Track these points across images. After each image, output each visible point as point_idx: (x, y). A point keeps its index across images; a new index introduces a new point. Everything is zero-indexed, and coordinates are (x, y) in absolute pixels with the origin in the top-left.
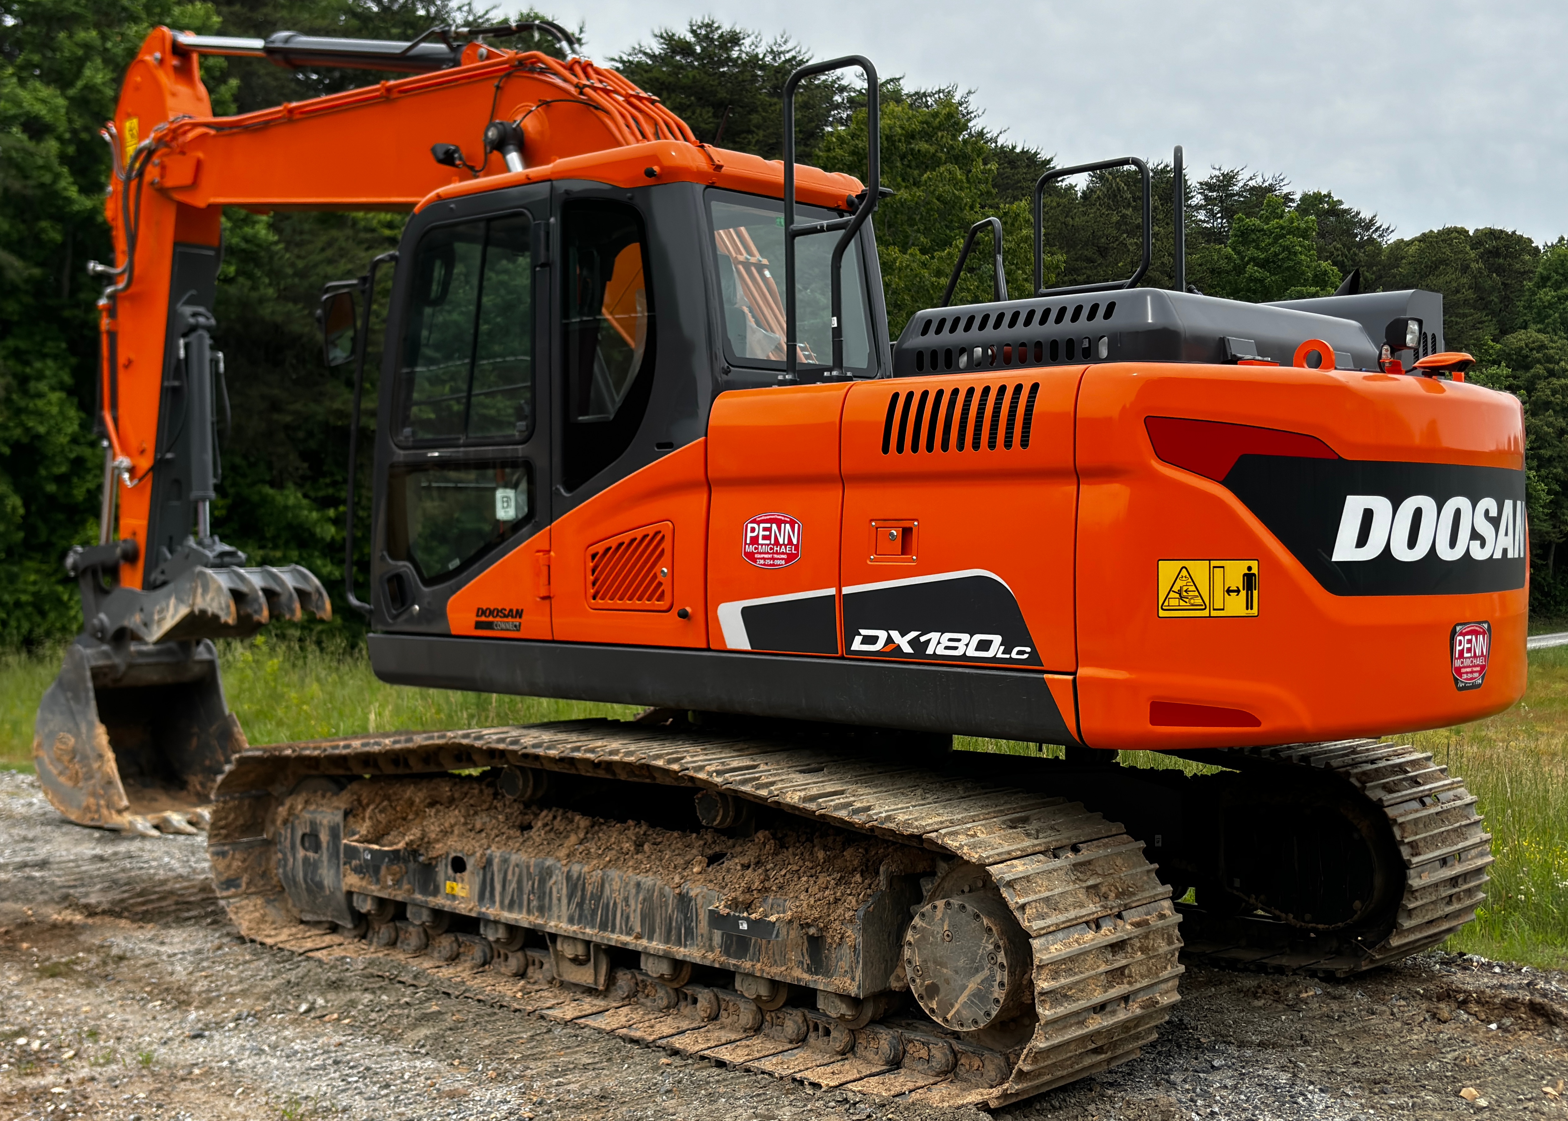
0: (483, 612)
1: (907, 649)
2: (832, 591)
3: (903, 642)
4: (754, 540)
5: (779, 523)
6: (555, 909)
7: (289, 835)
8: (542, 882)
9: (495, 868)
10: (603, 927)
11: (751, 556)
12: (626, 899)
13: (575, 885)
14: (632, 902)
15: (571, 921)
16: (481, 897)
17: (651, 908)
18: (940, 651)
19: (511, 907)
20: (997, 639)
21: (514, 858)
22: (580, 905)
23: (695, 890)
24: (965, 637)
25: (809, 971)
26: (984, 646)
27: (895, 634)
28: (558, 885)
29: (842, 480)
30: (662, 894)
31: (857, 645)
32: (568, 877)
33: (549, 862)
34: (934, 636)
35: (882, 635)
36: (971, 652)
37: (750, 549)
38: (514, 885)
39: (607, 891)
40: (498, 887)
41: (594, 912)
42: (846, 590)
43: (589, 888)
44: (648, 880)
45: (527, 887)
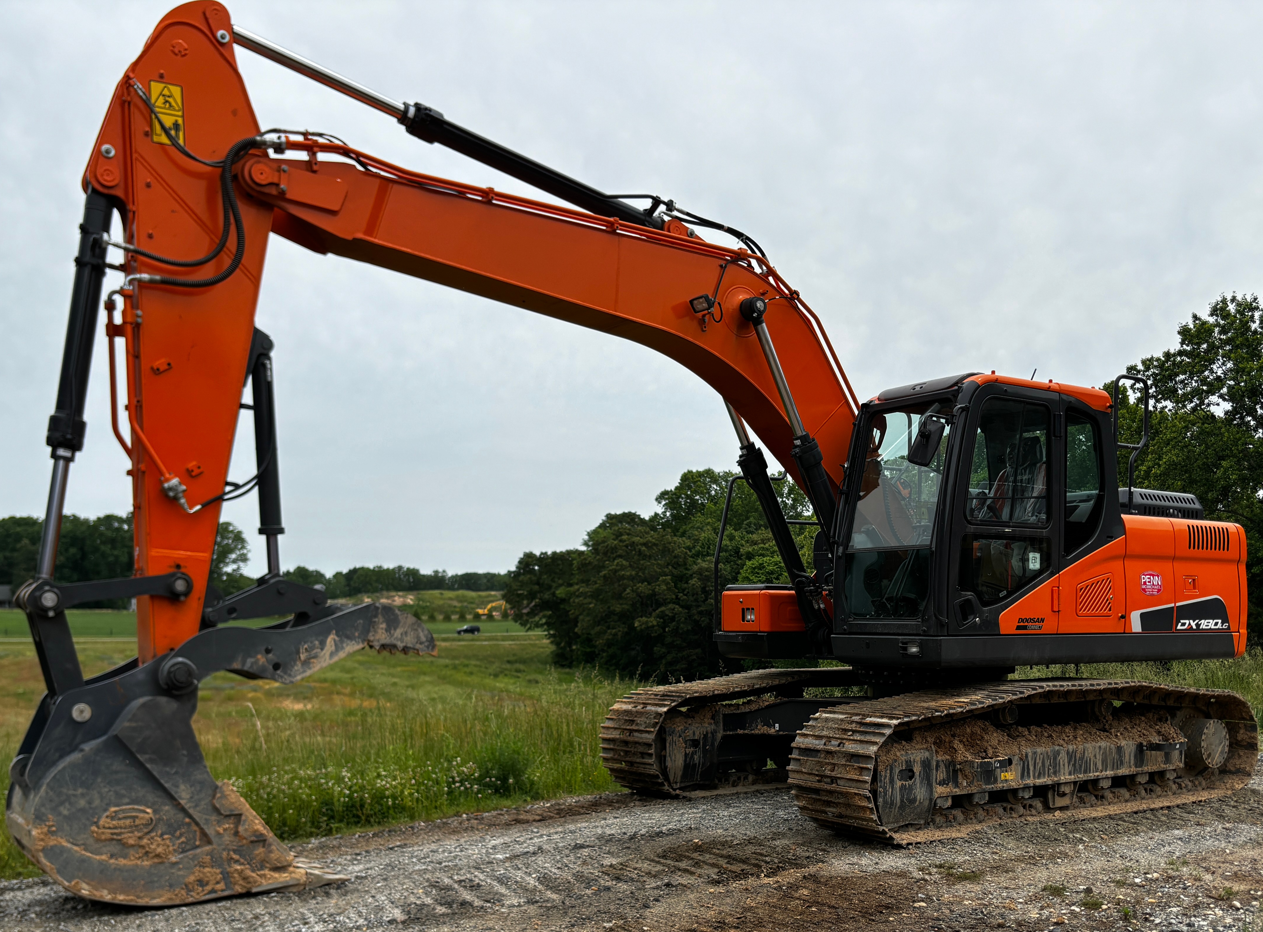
0: (1023, 621)
1: (1194, 627)
2: (1173, 605)
3: (1193, 624)
4: (1145, 583)
5: (1153, 575)
6: (1062, 771)
7: (888, 775)
8: (1055, 759)
9: (1030, 759)
10: (1085, 772)
11: (1144, 590)
12: (1095, 756)
13: (1071, 756)
14: (1098, 756)
15: (1070, 774)
16: (1022, 777)
17: (1106, 756)
18: (1204, 627)
19: (1039, 777)
20: (1220, 621)
21: (1039, 750)
22: (1074, 765)
23: (1123, 743)
24: (1211, 621)
25: (1165, 764)
26: (1216, 624)
27: (1191, 621)
28: (1063, 758)
29: (1174, 558)
30: (1110, 749)
31: (1179, 627)
32: (1068, 753)
33: (1057, 748)
34: (1203, 621)
35: (1187, 622)
36: (1213, 627)
37: (1144, 587)
38: (1040, 764)
39: (1086, 754)
40: (1031, 768)
41: (1081, 766)
42: (1178, 604)
43: (1078, 755)
44: (1103, 744)
45: (1047, 763)
